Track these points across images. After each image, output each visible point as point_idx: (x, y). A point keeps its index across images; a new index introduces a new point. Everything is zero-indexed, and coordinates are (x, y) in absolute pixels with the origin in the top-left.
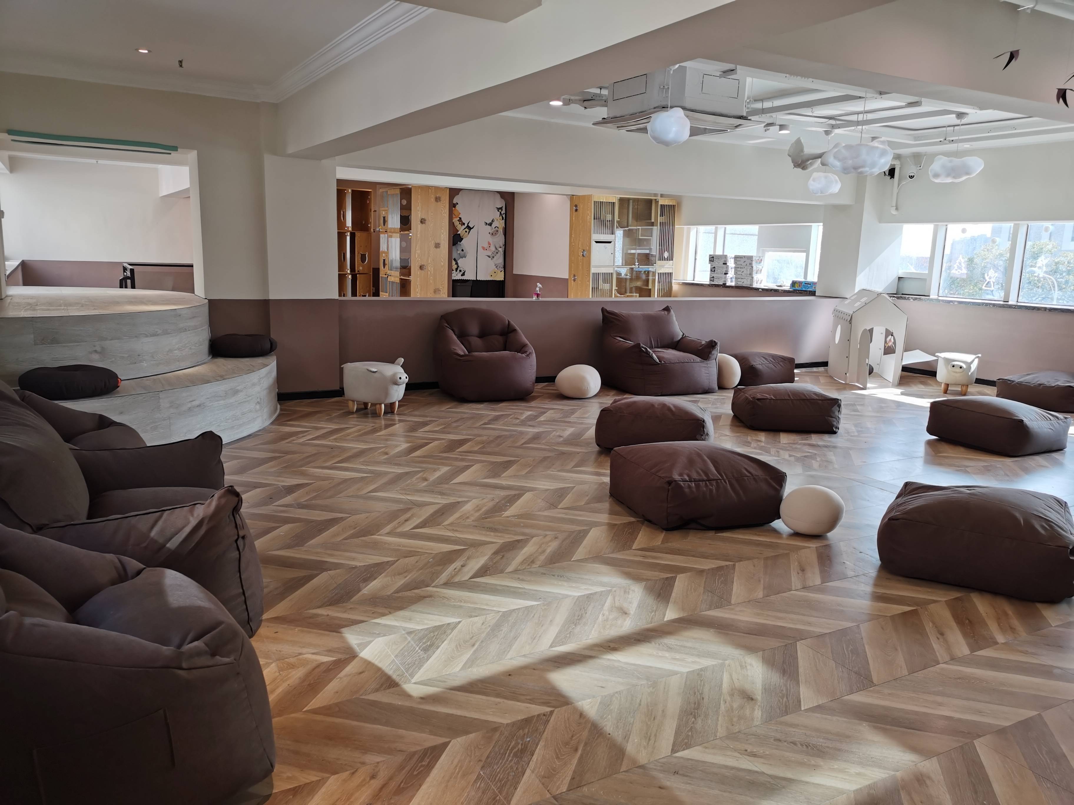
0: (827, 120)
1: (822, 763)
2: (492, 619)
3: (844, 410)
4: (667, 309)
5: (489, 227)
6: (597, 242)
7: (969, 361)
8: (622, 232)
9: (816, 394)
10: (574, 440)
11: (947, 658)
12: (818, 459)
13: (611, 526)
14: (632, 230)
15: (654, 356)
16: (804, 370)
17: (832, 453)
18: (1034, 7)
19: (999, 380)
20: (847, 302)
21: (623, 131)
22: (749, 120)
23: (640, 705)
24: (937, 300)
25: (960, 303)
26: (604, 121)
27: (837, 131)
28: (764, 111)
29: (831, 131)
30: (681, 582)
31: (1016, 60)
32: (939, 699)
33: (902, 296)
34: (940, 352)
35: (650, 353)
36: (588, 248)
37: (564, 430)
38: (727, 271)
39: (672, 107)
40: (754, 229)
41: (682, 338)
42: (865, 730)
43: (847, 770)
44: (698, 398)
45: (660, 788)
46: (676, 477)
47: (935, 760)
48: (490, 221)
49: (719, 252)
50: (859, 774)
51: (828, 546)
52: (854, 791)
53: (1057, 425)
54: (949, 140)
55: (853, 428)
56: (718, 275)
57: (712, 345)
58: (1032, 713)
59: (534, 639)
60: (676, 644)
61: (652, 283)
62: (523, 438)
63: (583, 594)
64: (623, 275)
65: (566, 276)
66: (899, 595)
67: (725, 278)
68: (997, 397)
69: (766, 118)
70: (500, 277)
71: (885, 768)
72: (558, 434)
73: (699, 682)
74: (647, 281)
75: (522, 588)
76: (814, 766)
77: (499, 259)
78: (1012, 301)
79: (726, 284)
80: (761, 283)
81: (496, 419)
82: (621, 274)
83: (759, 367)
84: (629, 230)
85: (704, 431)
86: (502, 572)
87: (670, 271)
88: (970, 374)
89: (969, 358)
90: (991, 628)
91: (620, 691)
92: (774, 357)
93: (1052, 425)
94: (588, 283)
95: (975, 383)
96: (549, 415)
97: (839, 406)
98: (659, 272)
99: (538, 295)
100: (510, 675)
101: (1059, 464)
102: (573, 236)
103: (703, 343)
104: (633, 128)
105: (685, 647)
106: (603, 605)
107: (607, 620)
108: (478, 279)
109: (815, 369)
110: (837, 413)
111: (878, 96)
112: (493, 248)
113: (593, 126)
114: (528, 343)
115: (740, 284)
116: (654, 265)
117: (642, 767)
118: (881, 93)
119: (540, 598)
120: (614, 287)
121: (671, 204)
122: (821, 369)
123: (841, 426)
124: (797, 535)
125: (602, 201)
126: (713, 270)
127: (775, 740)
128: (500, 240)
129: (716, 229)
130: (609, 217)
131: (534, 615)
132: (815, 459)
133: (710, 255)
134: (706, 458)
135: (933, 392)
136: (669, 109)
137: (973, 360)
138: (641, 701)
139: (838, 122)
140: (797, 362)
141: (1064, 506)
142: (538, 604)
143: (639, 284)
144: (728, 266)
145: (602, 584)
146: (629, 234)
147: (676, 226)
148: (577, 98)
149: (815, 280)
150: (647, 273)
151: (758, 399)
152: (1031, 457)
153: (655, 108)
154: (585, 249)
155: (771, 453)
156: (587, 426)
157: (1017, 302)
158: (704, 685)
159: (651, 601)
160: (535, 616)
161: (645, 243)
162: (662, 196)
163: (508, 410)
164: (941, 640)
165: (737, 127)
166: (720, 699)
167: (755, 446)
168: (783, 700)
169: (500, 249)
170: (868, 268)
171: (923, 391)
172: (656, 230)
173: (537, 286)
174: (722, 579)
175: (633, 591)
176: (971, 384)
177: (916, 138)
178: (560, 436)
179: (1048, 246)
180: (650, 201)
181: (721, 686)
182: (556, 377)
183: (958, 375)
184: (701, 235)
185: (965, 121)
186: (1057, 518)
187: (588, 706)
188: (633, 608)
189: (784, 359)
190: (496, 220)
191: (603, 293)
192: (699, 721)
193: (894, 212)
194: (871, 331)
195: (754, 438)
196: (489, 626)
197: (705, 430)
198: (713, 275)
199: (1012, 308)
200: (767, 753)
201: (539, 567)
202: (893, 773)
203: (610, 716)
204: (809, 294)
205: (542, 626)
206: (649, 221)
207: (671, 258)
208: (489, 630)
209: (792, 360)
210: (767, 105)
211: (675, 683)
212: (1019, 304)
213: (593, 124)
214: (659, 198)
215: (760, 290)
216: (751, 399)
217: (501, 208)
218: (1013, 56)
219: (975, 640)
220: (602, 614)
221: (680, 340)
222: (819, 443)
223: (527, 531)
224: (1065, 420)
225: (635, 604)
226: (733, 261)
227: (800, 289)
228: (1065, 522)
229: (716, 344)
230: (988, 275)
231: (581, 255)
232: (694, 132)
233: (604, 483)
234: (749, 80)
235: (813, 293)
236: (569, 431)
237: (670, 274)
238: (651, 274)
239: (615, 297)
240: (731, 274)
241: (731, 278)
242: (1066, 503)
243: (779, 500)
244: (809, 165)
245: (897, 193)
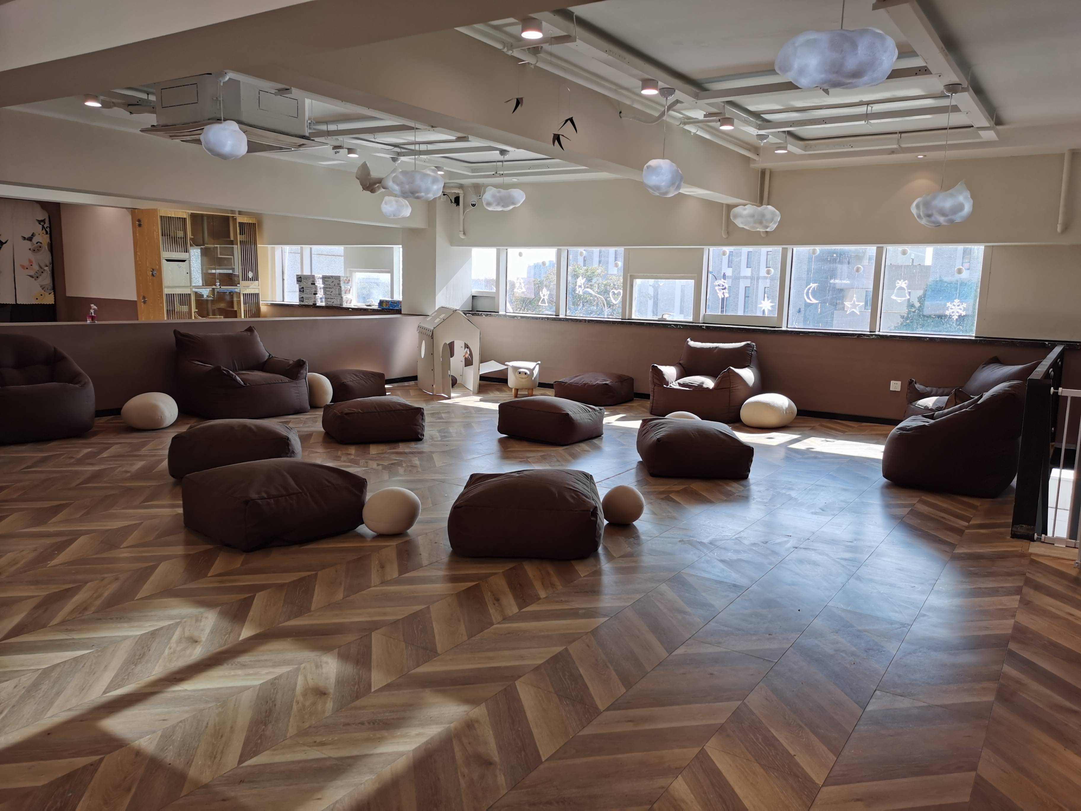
0: (392, 147)
1: (386, 734)
2: (26, 680)
3: (427, 419)
4: (250, 330)
5: (29, 242)
6: (168, 260)
7: (532, 368)
8: (199, 250)
9: (400, 404)
10: (144, 474)
11: (500, 618)
12: (404, 465)
13: (187, 556)
14: (209, 248)
15: (238, 378)
16: (396, 385)
17: (417, 458)
18: (536, 64)
19: (555, 382)
20: (429, 318)
21: (177, 141)
22: (312, 140)
23: (206, 727)
24: (505, 316)
25: (522, 317)
26: (153, 129)
27: (403, 159)
28: (329, 133)
29: (397, 158)
30: (259, 600)
31: (522, 105)
32: (491, 654)
33: (476, 312)
34: (509, 361)
35: (233, 375)
36: (157, 267)
37: (132, 465)
38: (316, 291)
39: (225, 120)
40: (340, 249)
41: (269, 358)
42: (429, 696)
43: (409, 734)
44: (289, 419)
45: (224, 800)
46: (254, 495)
47: (483, 705)
48: (30, 235)
49: (307, 272)
50: (418, 735)
51: (408, 542)
52: (413, 750)
53: (594, 416)
54: (500, 174)
55: (438, 434)
56: (307, 296)
57: (300, 364)
58: (560, 649)
59: (83, 690)
60: (250, 660)
61: (238, 305)
62: (78, 479)
63: (147, 631)
64: (205, 296)
65: (134, 298)
66: (466, 574)
67: (315, 298)
68: (555, 396)
69: (333, 141)
70: (49, 299)
71: (441, 723)
72: (124, 469)
73: (272, 690)
74: (232, 303)
75: (71, 639)
76: (379, 738)
77: (46, 279)
78: (561, 315)
79: (316, 304)
80: (350, 303)
81: (44, 460)
82: (203, 295)
83: (350, 383)
84: (206, 248)
85: (289, 449)
86: (44, 626)
87: (256, 292)
88: (533, 379)
89: (531, 365)
90: (536, 587)
91: (184, 720)
92: (365, 373)
93: (591, 416)
94: (161, 305)
95: (538, 387)
96: (113, 450)
97: (422, 414)
98: (244, 293)
99: (93, 318)
100: (49, 734)
101: (598, 448)
102: (139, 253)
103: (291, 363)
104: (188, 138)
105: (259, 661)
106: (171, 638)
107: (174, 652)
108: (19, 302)
109: (406, 384)
110: (420, 421)
111: (430, 128)
112: (36, 267)
113: (141, 133)
114: (82, 372)
115: (330, 304)
116: (238, 285)
117: (206, 786)
118: (432, 127)
119: (93, 646)
120: (194, 309)
121: (251, 222)
122: (412, 383)
123: (425, 433)
124: (381, 536)
125: (170, 216)
126: (302, 290)
127: (344, 725)
128: (45, 257)
129: (302, 248)
130: (180, 234)
131: (85, 664)
132: (401, 466)
133: (297, 275)
134: (285, 474)
135: (506, 397)
136: (222, 121)
137: (535, 367)
138: (207, 724)
139: (403, 150)
140: (387, 377)
141: (590, 478)
142: (90, 653)
143: (222, 305)
144: (316, 286)
145: (170, 618)
146: (205, 253)
147: (258, 246)
148: (119, 101)
149: (401, 299)
150: (231, 294)
151: (346, 414)
152: (577, 444)
153: (209, 119)
154: (154, 268)
155: (360, 464)
156: (160, 458)
157: (566, 315)
158: (277, 692)
159: (225, 624)
160: (86, 666)
161: (225, 262)
162: (240, 213)
163: (59, 450)
164: (497, 605)
165: (300, 146)
166: (293, 701)
167: (345, 459)
168: (354, 688)
169: (46, 268)
170: (445, 287)
171: (498, 396)
172: (237, 249)
173: (90, 308)
174: (304, 588)
175: (207, 618)
176: (535, 388)
177: (473, 170)
178: (127, 472)
179: (598, 271)
180: (226, 219)
181: (294, 689)
182: (121, 409)
183: (524, 380)
184: (287, 256)
185: (507, 157)
186: (583, 488)
187: (146, 743)
188: (204, 636)
189: (374, 374)
190: (37, 235)
191: (180, 315)
192: (270, 727)
193: (462, 237)
194: (451, 345)
195: (344, 452)
196: (24, 688)
197: (290, 447)
198: (302, 296)
199: (561, 320)
200: (336, 738)
201: (93, 613)
202: (448, 725)
203: (171, 747)
204: (396, 312)
205: (94, 673)
206: (229, 239)
207: (256, 278)
208: (23, 692)
209: (382, 376)
210: (332, 127)
211: (247, 699)
212: (567, 317)
213: (140, 131)
214: (237, 215)
215: (350, 309)
216: (340, 414)
217: (43, 221)
218: (518, 102)
219: (523, 600)
220: (169, 647)
221: (266, 361)
222: (406, 451)
223: (79, 577)
224: (600, 411)
225: (208, 631)
226: (321, 281)
227: (387, 307)
228: (590, 491)
229: (304, 363)
230: (542, 293)
231: (151, 275)
232: (253, 147)
233: (179, 514)
234: (308, 101)
235: (399, 312)
236: (139, 465)
237: (257, 295)
238: (235, 296)
239: (195, 318)
240: (320, 294)
241: (321, 298)
242: (591, 475)
243: (361, 505)
244: (377, 188)
245: (464, 219)
